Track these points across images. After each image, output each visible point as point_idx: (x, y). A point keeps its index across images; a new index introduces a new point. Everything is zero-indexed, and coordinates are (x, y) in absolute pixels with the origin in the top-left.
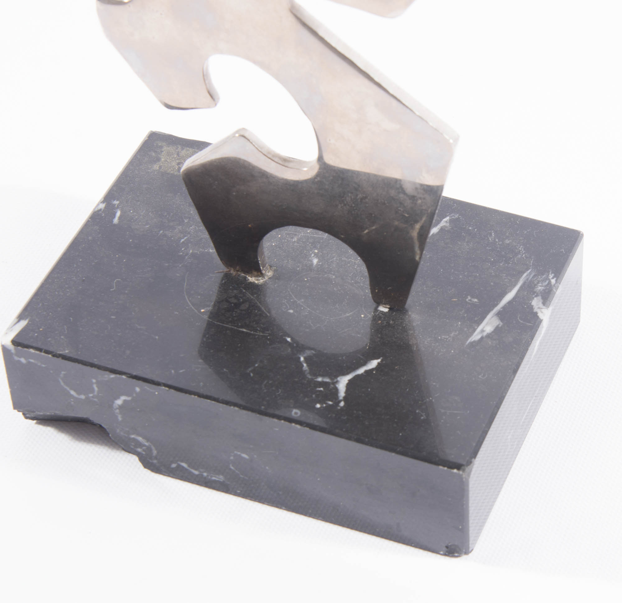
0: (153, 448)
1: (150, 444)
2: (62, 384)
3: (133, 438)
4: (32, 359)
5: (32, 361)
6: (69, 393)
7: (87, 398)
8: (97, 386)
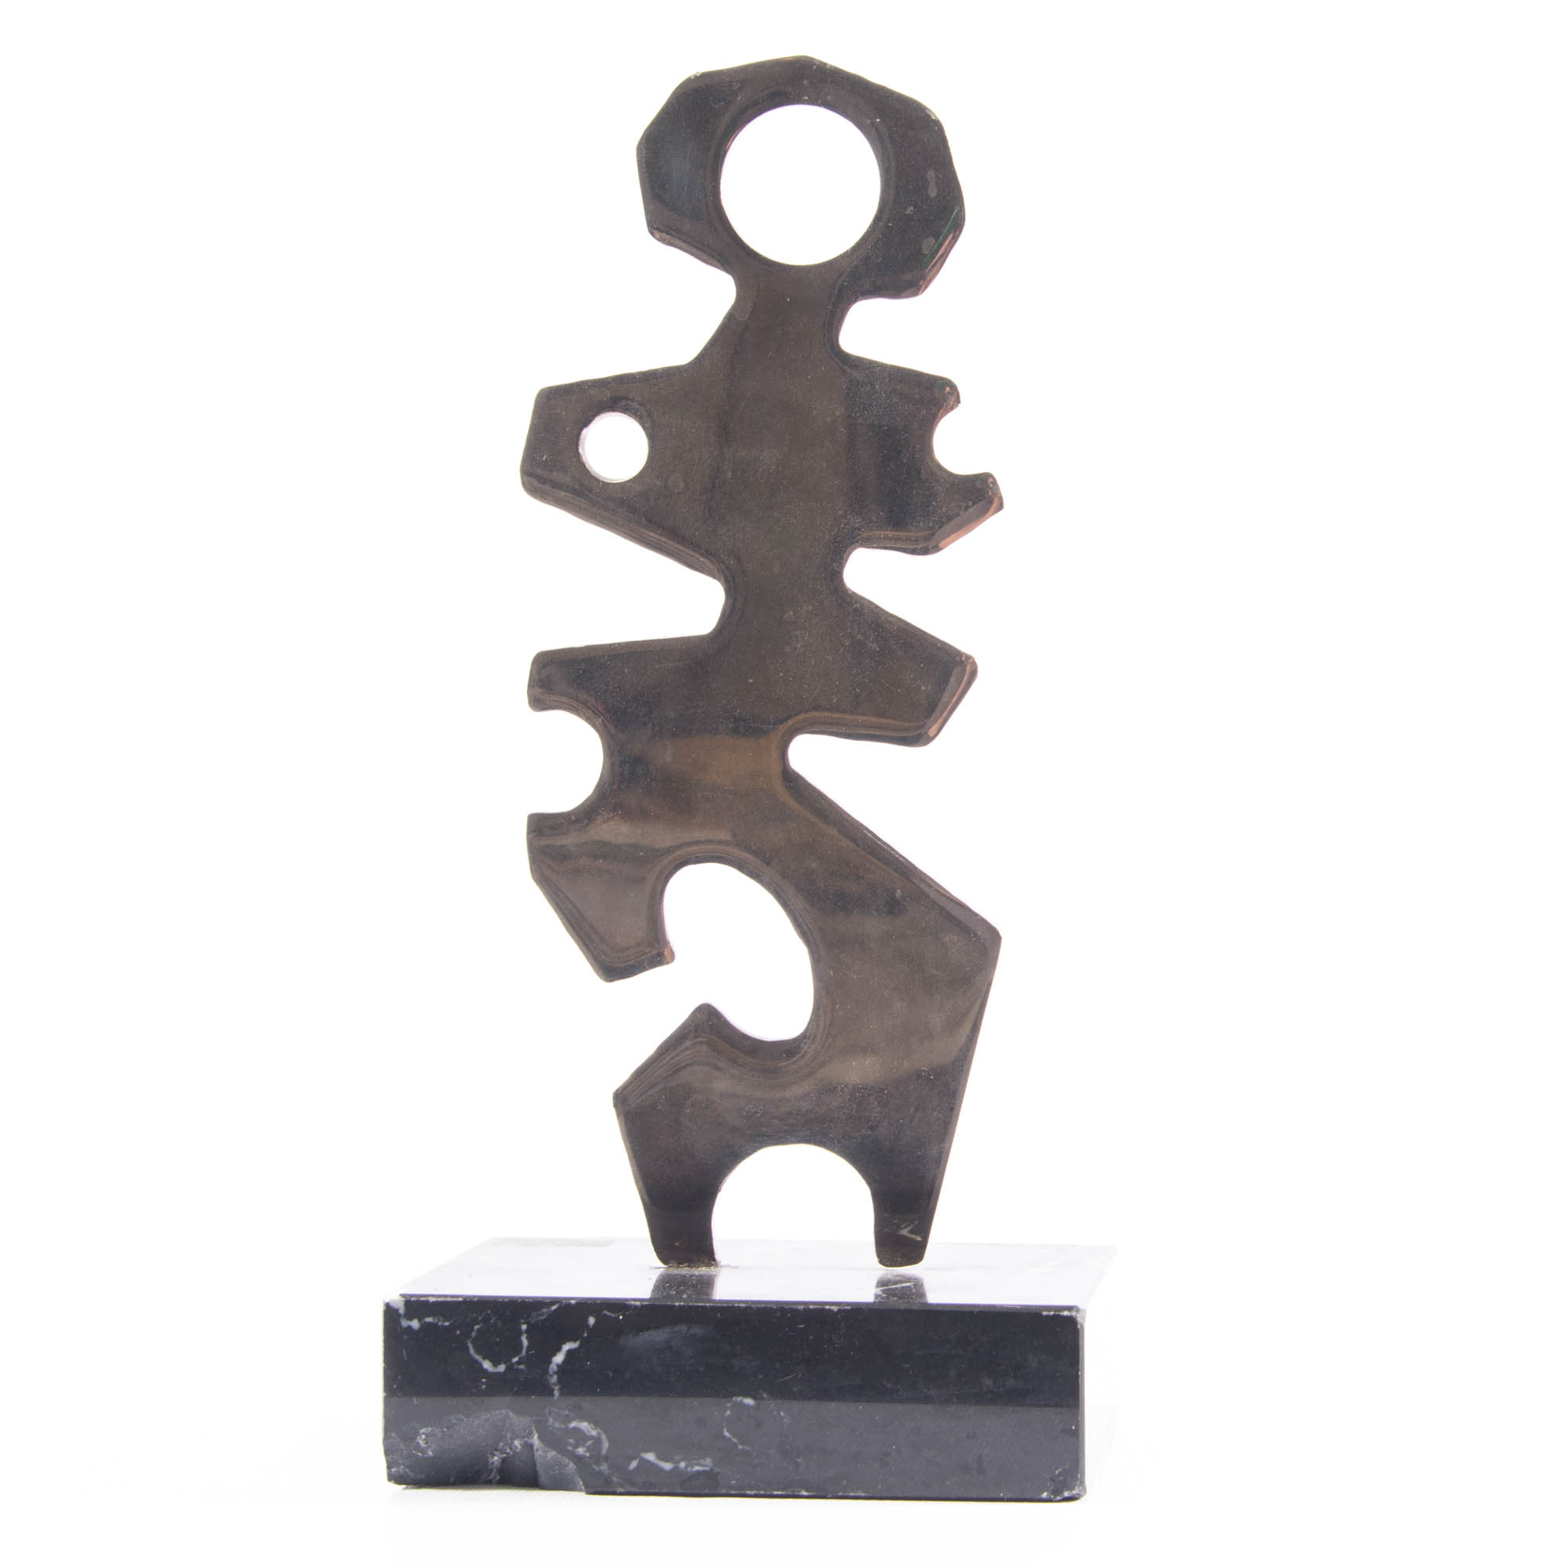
0: (604, 1437)
1: (600, 1431)
2: (472, 1351)
3: (574, 1428)
4: (429, 1316)
5: (429, 1320)
6: (481, 1365)
7: (509, 1368)
8: (527, 1338)
